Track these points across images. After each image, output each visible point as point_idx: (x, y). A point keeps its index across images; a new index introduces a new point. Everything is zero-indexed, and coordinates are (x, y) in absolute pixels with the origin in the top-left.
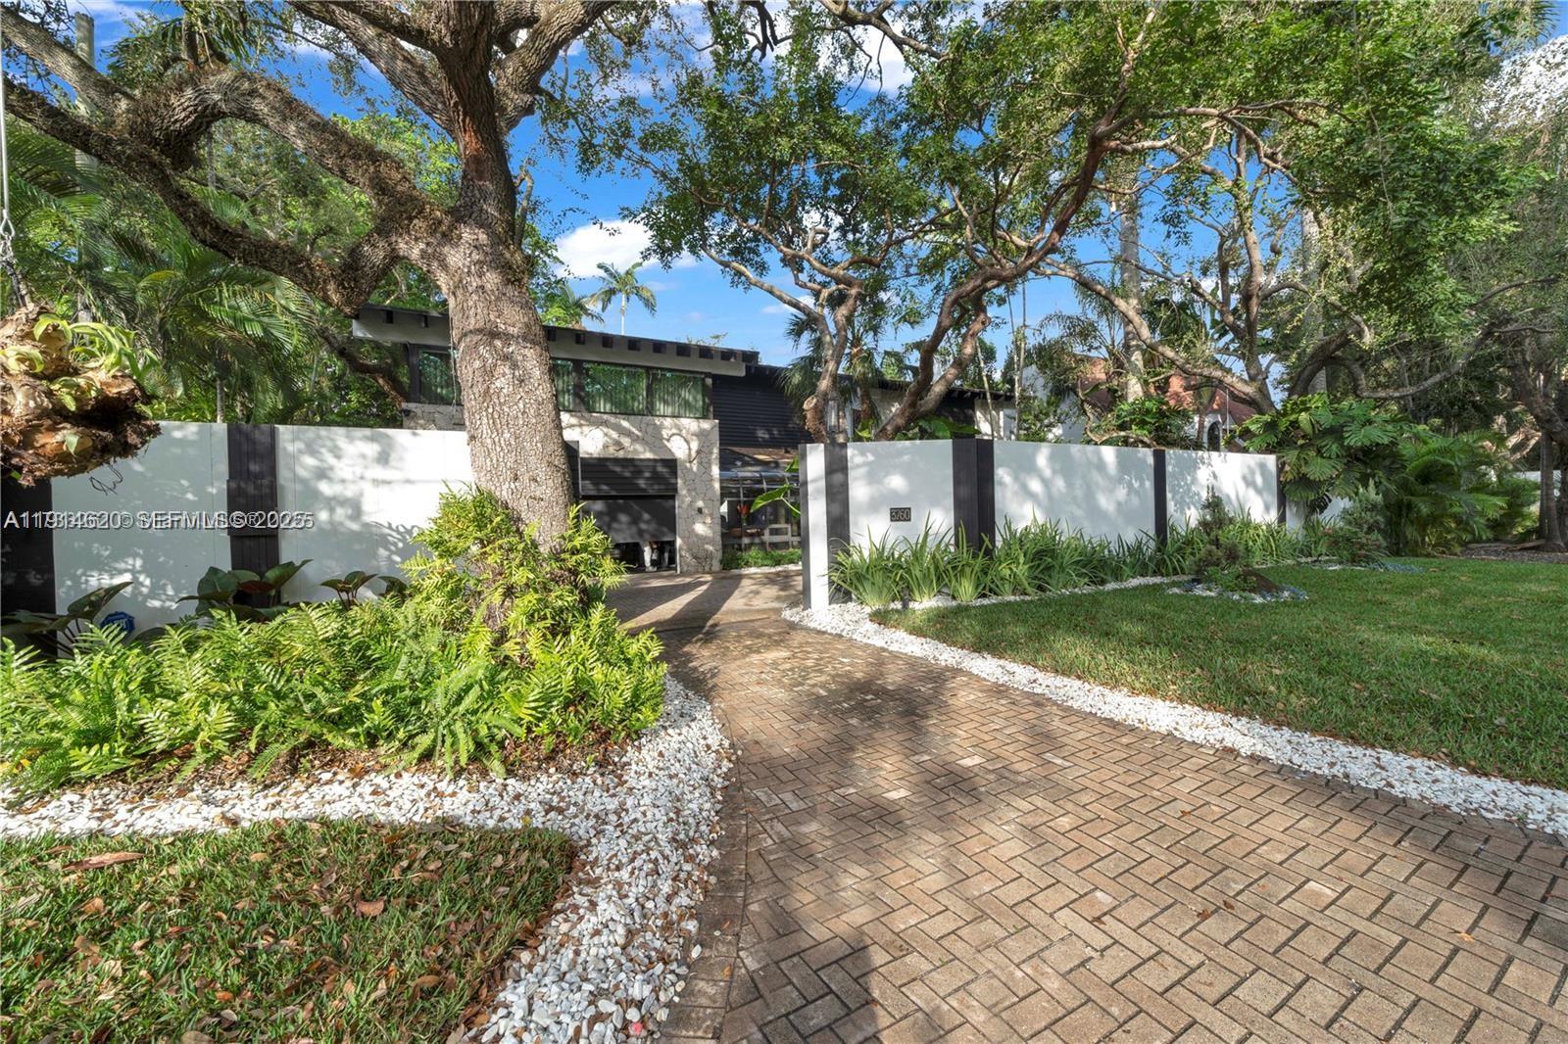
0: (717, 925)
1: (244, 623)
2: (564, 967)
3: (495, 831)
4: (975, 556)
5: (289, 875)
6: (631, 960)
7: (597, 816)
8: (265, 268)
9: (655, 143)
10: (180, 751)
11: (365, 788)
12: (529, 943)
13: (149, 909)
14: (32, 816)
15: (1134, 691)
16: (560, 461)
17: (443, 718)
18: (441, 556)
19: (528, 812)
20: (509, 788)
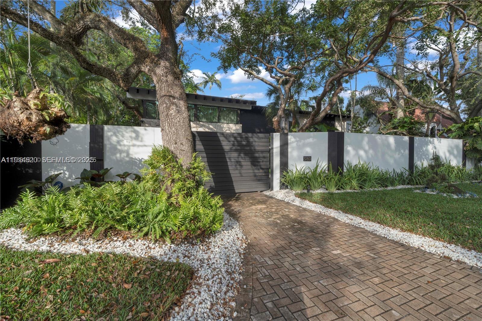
0: (242, 305)
1: (93, 187)
2: (190, 315)
3: (167, 262)
4: (336, 175)
5: (103, 272)
6: (212, 315)
7: (201, 260)
8: (101, 75)
9: (223, 30)
10: (73, 227)
11: (127, 244)
12: (178, 304)
13: (62, 279)
14: (32, 244)
15: (402, 230)
16: (190, 138)
17: (151, 222)
18: (152, 168)
19: (178, 257)
20: (172, 248)
